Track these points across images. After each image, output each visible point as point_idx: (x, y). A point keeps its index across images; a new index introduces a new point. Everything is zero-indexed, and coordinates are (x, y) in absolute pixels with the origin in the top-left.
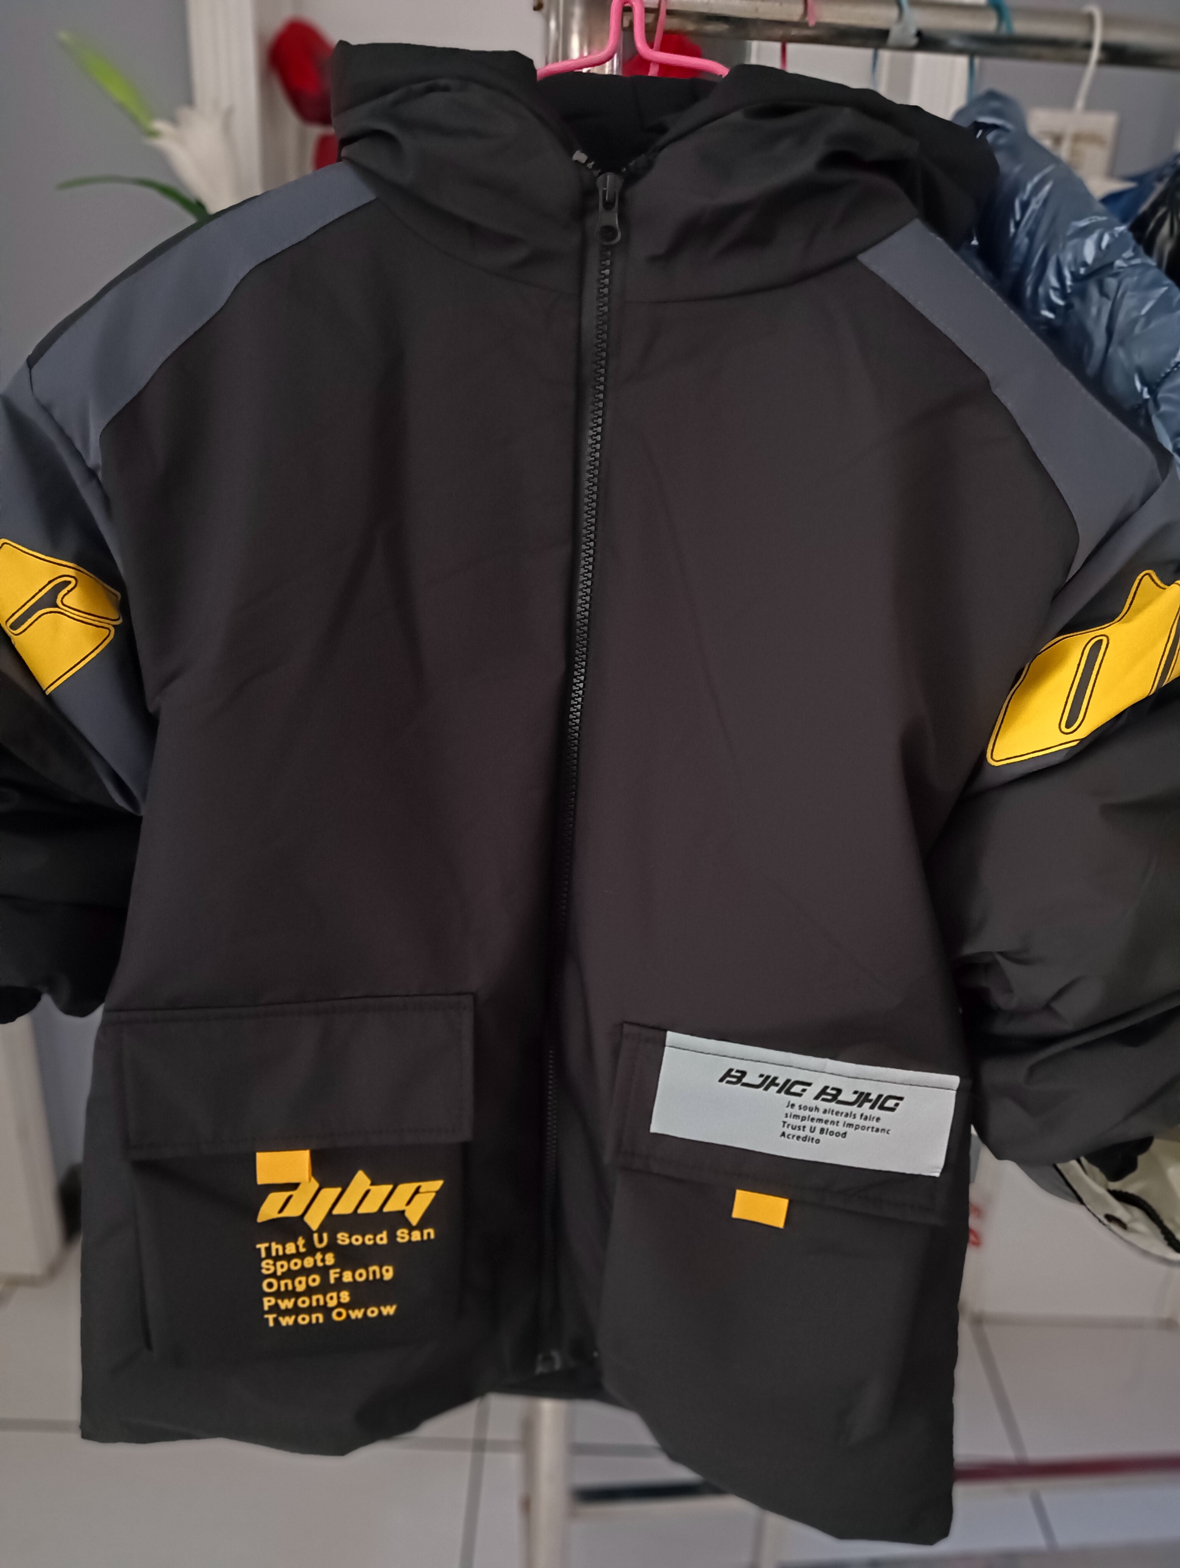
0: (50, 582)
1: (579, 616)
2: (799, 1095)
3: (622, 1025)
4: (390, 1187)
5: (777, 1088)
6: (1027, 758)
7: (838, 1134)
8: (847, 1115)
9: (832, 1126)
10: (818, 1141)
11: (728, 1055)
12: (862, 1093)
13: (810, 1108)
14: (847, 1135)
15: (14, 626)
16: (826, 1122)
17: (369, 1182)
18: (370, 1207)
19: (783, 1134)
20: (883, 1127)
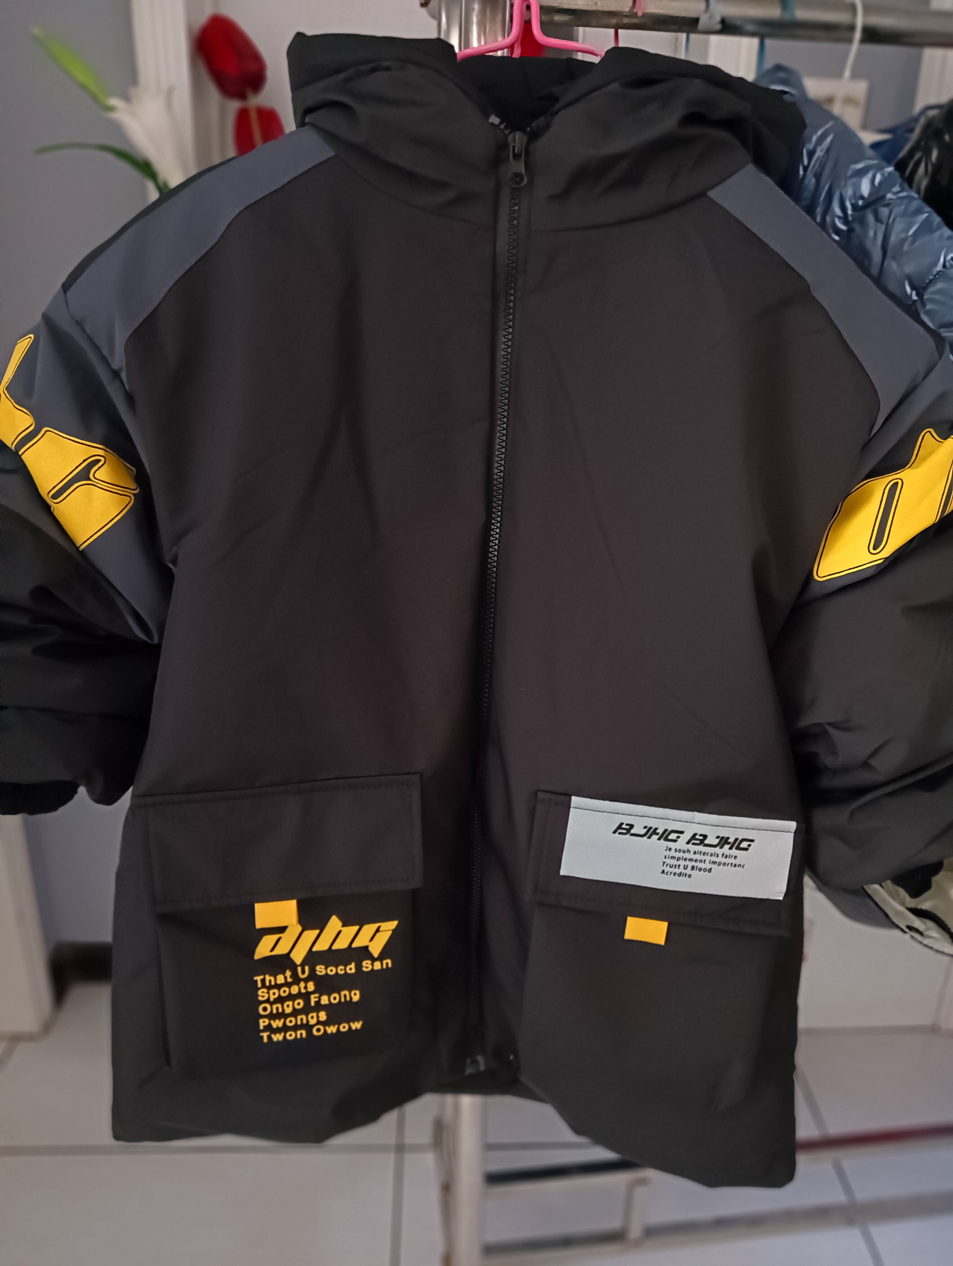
0: (84, 461)
1: (495, 477)
2: (675, 841)
3: (536, 793)
4: (357, 927)
5: (656, 837)
6: (845, 574)
7: (705, 870)
8: (712, 855)
9: (700, 863)
10: (690, 876)
11: (619, 812)
12: (723, 838)
13: (683, 851)
14: (712, 870)
15: (55, 497)
16: (696, 861)
17: (340, 924)
18: (342, 944)
19: (663, 872)
20: (739, 864)
